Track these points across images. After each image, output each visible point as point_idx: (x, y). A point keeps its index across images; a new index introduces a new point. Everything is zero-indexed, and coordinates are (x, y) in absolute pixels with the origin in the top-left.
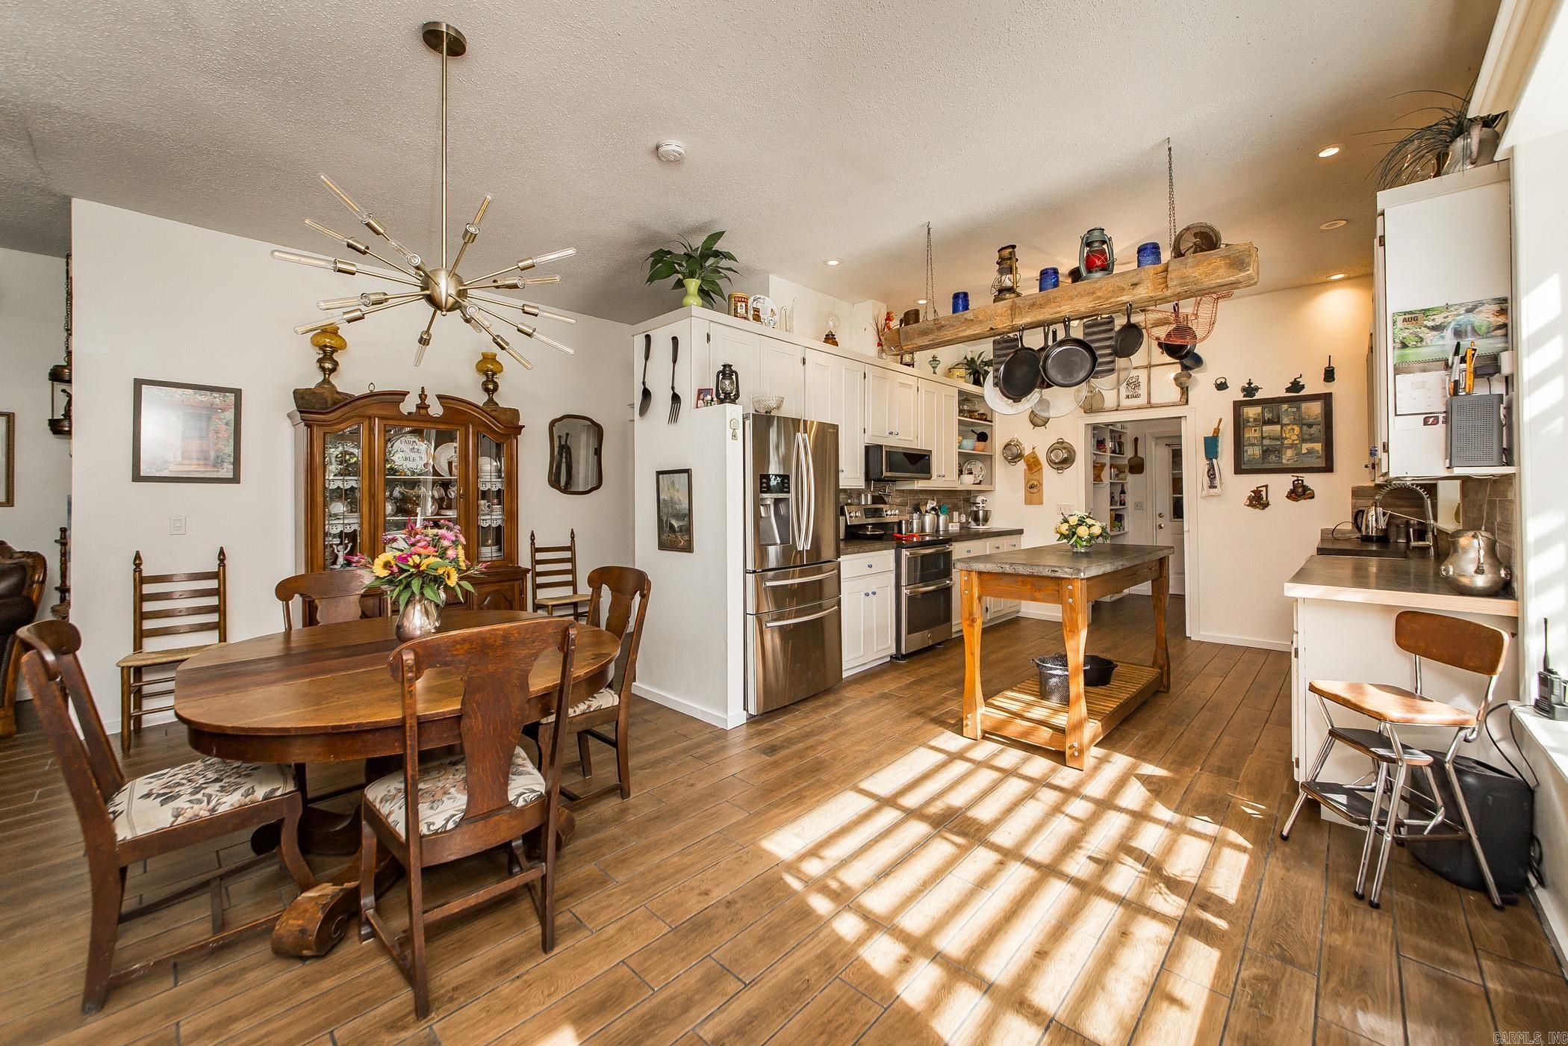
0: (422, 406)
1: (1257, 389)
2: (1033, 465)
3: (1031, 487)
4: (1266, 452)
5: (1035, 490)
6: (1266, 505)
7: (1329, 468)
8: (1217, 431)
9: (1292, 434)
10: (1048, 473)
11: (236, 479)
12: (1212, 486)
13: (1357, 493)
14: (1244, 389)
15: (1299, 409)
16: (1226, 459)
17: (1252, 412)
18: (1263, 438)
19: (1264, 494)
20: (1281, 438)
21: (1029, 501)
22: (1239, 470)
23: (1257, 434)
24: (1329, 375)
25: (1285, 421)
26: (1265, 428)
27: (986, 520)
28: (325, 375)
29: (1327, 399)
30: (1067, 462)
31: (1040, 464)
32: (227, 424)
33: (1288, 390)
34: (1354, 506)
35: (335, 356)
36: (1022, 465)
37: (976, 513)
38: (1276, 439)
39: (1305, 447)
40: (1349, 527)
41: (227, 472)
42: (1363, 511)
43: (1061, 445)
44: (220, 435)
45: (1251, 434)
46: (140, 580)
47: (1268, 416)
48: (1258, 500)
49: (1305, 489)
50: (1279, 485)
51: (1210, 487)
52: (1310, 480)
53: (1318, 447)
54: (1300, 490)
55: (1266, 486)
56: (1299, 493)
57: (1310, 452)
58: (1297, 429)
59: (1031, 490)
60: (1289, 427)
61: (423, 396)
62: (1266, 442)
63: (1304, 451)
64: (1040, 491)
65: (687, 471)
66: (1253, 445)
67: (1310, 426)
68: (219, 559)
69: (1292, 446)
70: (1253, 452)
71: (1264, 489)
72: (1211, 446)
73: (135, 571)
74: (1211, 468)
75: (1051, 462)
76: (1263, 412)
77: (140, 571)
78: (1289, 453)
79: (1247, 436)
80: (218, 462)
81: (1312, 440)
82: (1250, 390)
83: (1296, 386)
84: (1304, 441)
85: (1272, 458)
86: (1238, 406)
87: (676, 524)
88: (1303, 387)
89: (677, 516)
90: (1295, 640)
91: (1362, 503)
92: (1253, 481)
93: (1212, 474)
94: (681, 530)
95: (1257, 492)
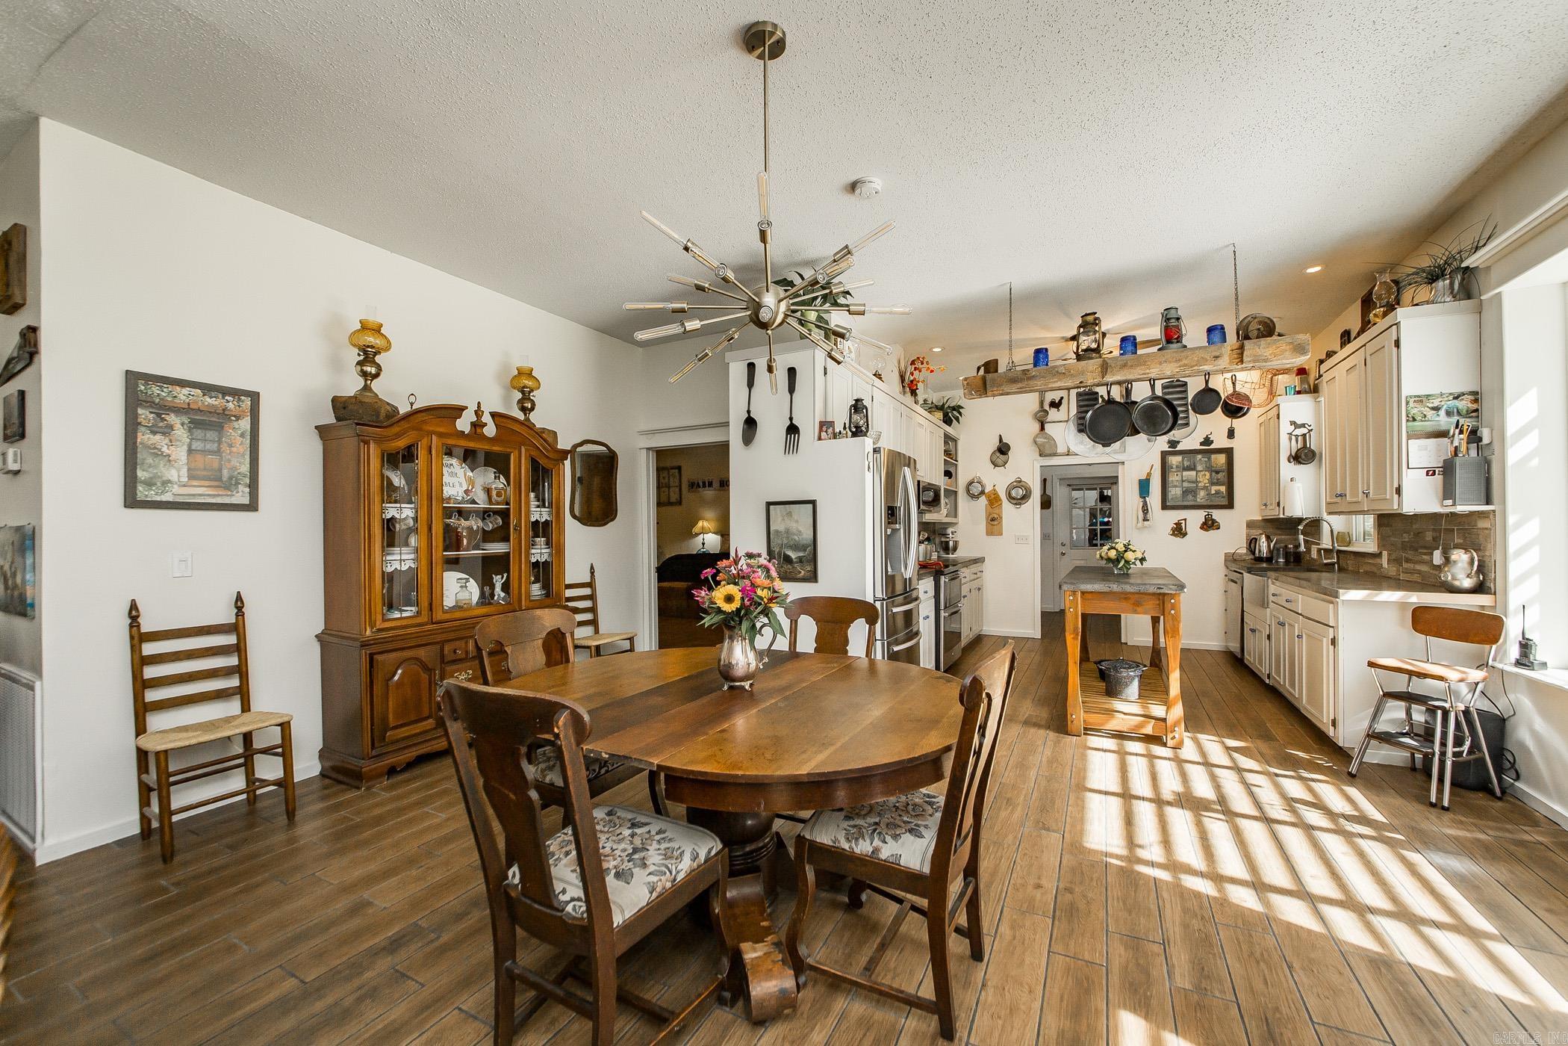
0: (477, 425)
1: (1178, 442)
2: (994, 500)
3: (993, 520)
4: (1186, 492)
5: (996, 523)
6: (1185, 535)
7: (1230, 505)
8: (1149, 474)
9: (1204, 478)
10: (1007, 507)
11: (252, 506)
12: (1146, 519)
13: (1250, 525)
14: (1169, 442)
15: (1209, 459)
16: (1154, 499)
17: (1174, 460)
18: (1183, 481)
19: (1183, 525)
20: (1196, 482)
21: (990, 532)
22: (1165, 507)
23: (1178, 478)
24: (1231, 439)
25: (1199, 468)
26: (1185, 473)
27: (955, 549)
28: (366, 380)
29: (1229, 452)
30: (1025, 497)
31: (1000, 500)
32: (242, 435)
33: (1202, 444)
34: (1246, 536)
35: (378, 359)
36: (983, 500)
37: (947, 543)
38: (1193, 482)
39: (1214, 489)
40: (1244, 551)
41: (242, 496)
42: (1256, 539)
43: (1019, 483)
44: (234, 449)
45: (1173, 478)
46: (138, 637)
47: (1186, 464)
48: (1179, 531)
49: (1214, 521)
50: (1194, 518)
51: (1144, 520)
52: (1217, 514)
53: (1223, 489)
54: (1210, 522)
55: (1185, 520)
56: (1209, 525)
57: (1218, 492)
58: (1208, 474)
59: (992, 523)
60: (1203, 473)
61: (478, 413)
62: (1185, 484)
63: (1213, 492)
64: (1000, 523)
65: (813, 503)
66: (1176, 486)
67: (1217, 472)
68: (237, 607)
69: (1205, 488)
70: (1175, 492)
71: (1183, 522)
72: (1144, 486)
73: (131, 626)
74: (1145, 504)
75: (1010, 497)
76: (1183, 460)
77: (138, 626)
78: (1202, 493)
79: (1170, 479)
80: (231, 485)
81: (1218, 484)
82: (1173, 443)
83: (1207, 441)
84: (1213, 484)
85: (1190, 497)
86: (1164, 455)
87: (793, 555)
88: (1212, 442)
89: (796, 547)
90: (1331, 633)
91: (1255, 533)
92: (1175, 516)
93: (1145, 510)
94: (800, 560)
95: (1178, 524)
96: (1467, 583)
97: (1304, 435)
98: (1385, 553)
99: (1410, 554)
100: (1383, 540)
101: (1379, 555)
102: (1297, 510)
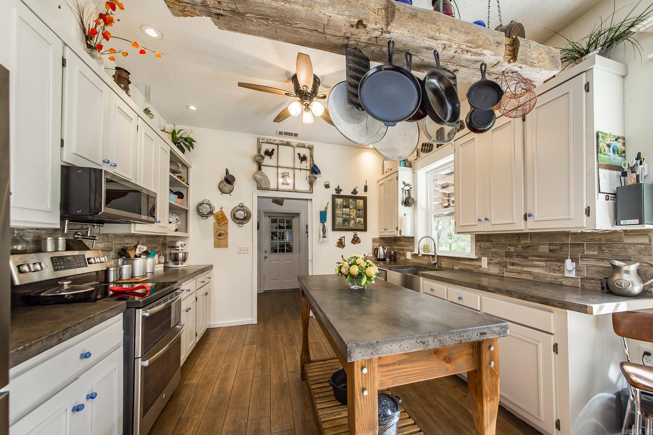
1: (341, 190)
2: (221, 220)
3: (220, 235)
4: (345, 220)
5: (222, 237)
6: (344, 246)
7: (365, 230)
8: (326, 208)
9: (353, 213)
10: (232, 226)
12: (324, 237)
13: (374, 241)
14: (336, 190)
15: (356, 202)
16: (329, 224)
17: (339, 201)
18: (343, 214)
19: (343, 240)
20: (349, 215)
21: (217, 245)
22: (334, 229)
23: (341, 212)
24: (366, 189)
25: (351, 207)
26: (344, 209)
27: (184, 260)
29: (365, 199)
30: (246, 218)
31: (227, 219)
33: (352, 193)
34: (373, 246)
36: (212, 220)
37: (176, 255)
38: (348, 215)
39: (358, 219)
40: (372, 254)
42: (378, 249)
43: (242, 207)
45: (338, 212)
47: (345, 204)
48: (341, 244)
49: (358, 238)
50: (349, 236)
51: (323, 237)
52: (360, 234)
53: (362, 220)
54: (356, 239)
55: (344, 237)
56: (356, 240)
57: (360, 222)
58: (355, 211)
59: (220, 237)
60: (352, 210)
62: (344, 216)
63: (357, 221)
64: (226, 237)
66: (339, 217)
67: (359, 210)
69: (353, 219)
70: (339, 220)
71: (343, 238)
72: (323, 216)
74: (324, 226)
75: (235, 218)
76: (343, 202)
78: (352, 222)
79: (337, 212)
81: (359, 217)
82: (338, 190)
83: (355, 192)
84: (357, 217)
85: (346, 224)
86: (334, 197)
88: (357, 193)
90: (552, 340)
91: (376, 245)
92: (339, 235)
93: (324, 230)
95: (340, 240)
96: (637, 288)
97: (408, 190)
99: (516, 260)
100: (482, 251)
101: (479, 260)
102: (407, 233)
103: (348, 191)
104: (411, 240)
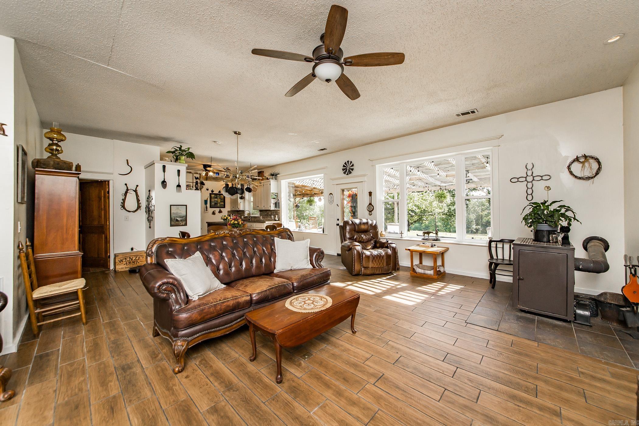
1: (214, 191)
4: (215, 204)
6: (215, 214)
7: (224, 207)
8: (207, 199)
9: (219, 200)
12: (207, 210)
13: (228, 212)
14: (211, 191)
15: (220, 196)
16: (208, 205)
17: (213, 196)
20: (217, 201)
22: (211, 207)
25: (218, 198)
26: (215, 199)
33: (218, 192)
45: (213, 200)
47: (215, 197)
49: (221, 211)
50: (217, 210)
52: (222, 209)
53: (223, 203)
55: (215, 210)
56: (220, 212)
57: (222, 204)
62: (215, 202)
66: (213, 202)
67: (222, 199)
69: (219, 203)
70: (213, 204)
72: (206, 202)
74: (206, 206)
82: (212, 191)
83: (220, 192)
84: (221, 202)
85: (216, 205)
86: (210, 194)
87: (179, 219)
89: (180, 217)
91: (229, 214)
92: (213, 209)
93: (206, 208)
94: (181, 220)
95: (214, 212)
96: (277, 220)
98: (261, 217)
99: (266, 216)
100: (261, 214)
101: (260, 217)
102: (241, 209)
103: (216, 192)
104: (243, 212)
